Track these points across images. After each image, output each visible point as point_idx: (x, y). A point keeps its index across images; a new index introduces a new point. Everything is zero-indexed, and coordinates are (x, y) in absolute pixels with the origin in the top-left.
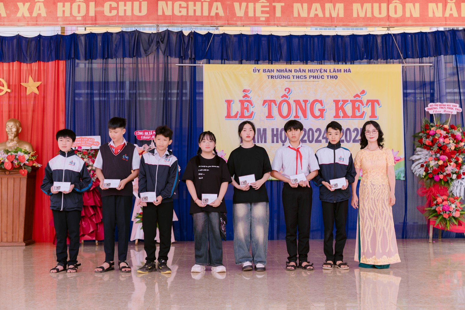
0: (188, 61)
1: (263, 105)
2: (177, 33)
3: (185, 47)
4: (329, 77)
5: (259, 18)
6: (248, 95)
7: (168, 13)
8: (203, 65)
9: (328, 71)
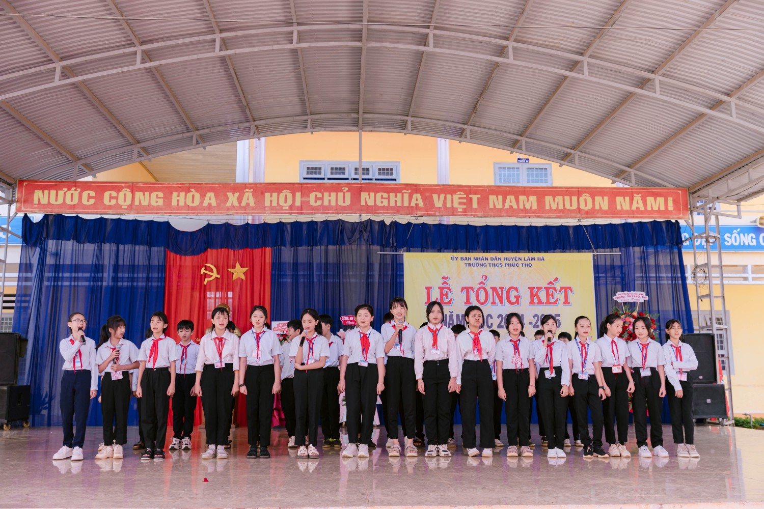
0: (388, 249)
1: (462, 291)
2: (379, 222)
3: (387, 236)
4: (524, 265)
5: (457, 209)
6: (448, 282)
7: (371, 203)
8: (404, 253)
9: (523, 259)
